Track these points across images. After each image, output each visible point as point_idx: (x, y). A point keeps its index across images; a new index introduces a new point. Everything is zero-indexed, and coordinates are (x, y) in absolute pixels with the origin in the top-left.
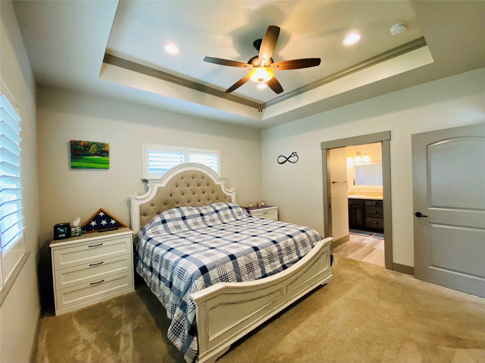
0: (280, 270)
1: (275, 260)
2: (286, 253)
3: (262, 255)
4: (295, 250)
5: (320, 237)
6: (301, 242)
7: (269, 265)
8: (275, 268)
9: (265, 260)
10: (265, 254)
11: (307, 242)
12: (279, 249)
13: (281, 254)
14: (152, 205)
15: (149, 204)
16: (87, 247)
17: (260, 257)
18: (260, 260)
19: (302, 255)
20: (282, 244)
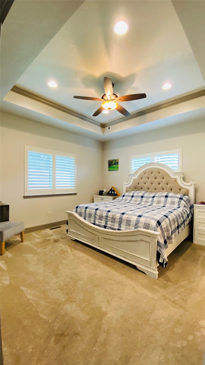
0: (101, 227)
1: (102, 220)
2: (111, 220)
3: (97, 213)
4: (118, 223)
5: (153, 229)
6: (126, 221)
7: (98, 220)
8: (100, 224)
9: (97, 216)
10: (99, 214)
11: (132, 223)
12: (107, 215)
13: (107, 219)
14: (130, 188)
15: (129, 187)
16: (100, 199)
17: (95, 214)
18: (95, 215)
19: (121, 229)
20: (111, 214)
